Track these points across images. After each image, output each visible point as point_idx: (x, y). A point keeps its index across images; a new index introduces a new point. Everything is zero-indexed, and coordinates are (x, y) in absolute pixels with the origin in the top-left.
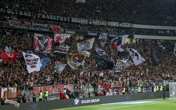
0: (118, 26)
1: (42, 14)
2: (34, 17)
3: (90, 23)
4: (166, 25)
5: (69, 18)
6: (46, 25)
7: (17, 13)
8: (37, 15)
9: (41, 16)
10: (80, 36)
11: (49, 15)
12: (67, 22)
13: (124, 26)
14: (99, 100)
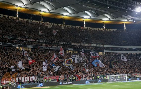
0: (96, 46)
1: (57, 41)
2: (53, 43)
3: (81, 45)
4: (121, 45)
5: (70, 43)
6: (58, 47)
7: (44, 42)
8: (54, 42)
9: (56, 43)
10: (76, 51)
11: (60, 42)
12: (69, 45)
13: (99, 46)
14: (72, 83)
